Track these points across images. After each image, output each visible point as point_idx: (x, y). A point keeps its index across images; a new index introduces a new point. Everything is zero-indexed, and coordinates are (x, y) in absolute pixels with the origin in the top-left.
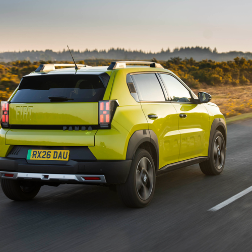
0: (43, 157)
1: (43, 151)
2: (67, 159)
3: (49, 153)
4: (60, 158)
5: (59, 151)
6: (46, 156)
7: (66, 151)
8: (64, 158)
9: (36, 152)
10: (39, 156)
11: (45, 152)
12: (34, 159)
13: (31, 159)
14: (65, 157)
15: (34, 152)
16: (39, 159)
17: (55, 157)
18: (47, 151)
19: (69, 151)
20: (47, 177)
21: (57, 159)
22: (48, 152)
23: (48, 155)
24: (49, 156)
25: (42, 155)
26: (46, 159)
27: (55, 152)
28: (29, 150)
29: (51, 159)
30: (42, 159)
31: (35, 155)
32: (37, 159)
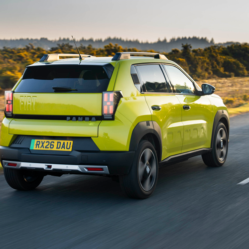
0: (46, 147)
1: (46, 141)
2: (70, 150)
3: (52, 143)
4: (63, 148)
5: (62, 142)
6: (49, 146)
7: (69, 142)
8: (67, 148)
9: (39, 142)
10: (43, 146)
12: (37, 149)
13: (35, 148)
15: (37, 142)
16: (42, 149)
17: (59, 147)
18: (50, 141)
19: (72, 142)
20: (50, 167)
21: (60, 150)
23: (51, 145)
25: (45, 145)
26: (49, 149)
27: (58, 142)
28: (32, 140)
29: (55, 149)
30: (45, 149)
31: (38, 145)
32: (40, 149)
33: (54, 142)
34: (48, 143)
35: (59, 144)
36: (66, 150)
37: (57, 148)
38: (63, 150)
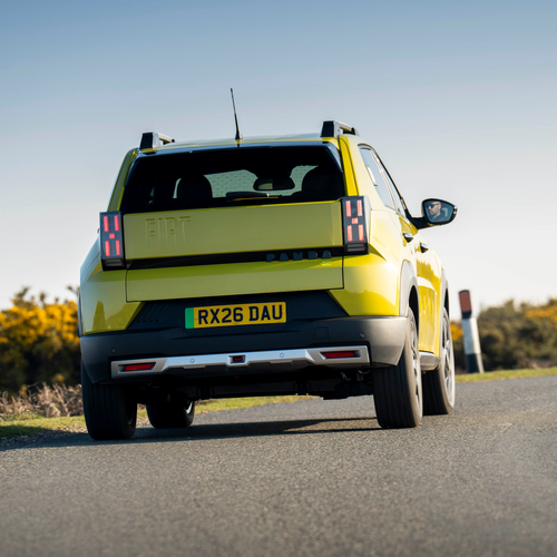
0: (224, 321)
1: (221, 307)
2: (284, 320)
3: (238, 312)
4: (266, 319)
5: (261, 306)
6: (231, 317)
7: (277, 304)
8: (275, 318)
9: (206, 311)
10: (215, 318)
11: (229, 310)
12: (204, 325)
13: (197, 326)
14: (277, 315)
15: (200, 312)
16: (215, 324)
17: (254, 316)
18: (232, 307)
19: (284, 304)
21: (259, 322)
22: (235, 309)
23: (235, 315)
24: (238, 317)
25: (221, 316)
26: (233, 323)
27: (251, 308)
28: (187, 310)
29: (246, 321)
30: (221, 324)
31: (205, 318)
32: (209, 325)
33: (241, 309)
34: (227, 312)
35: (254, 310)
36: (272, 321)
37: (251, 319)
38: (266, 321)
